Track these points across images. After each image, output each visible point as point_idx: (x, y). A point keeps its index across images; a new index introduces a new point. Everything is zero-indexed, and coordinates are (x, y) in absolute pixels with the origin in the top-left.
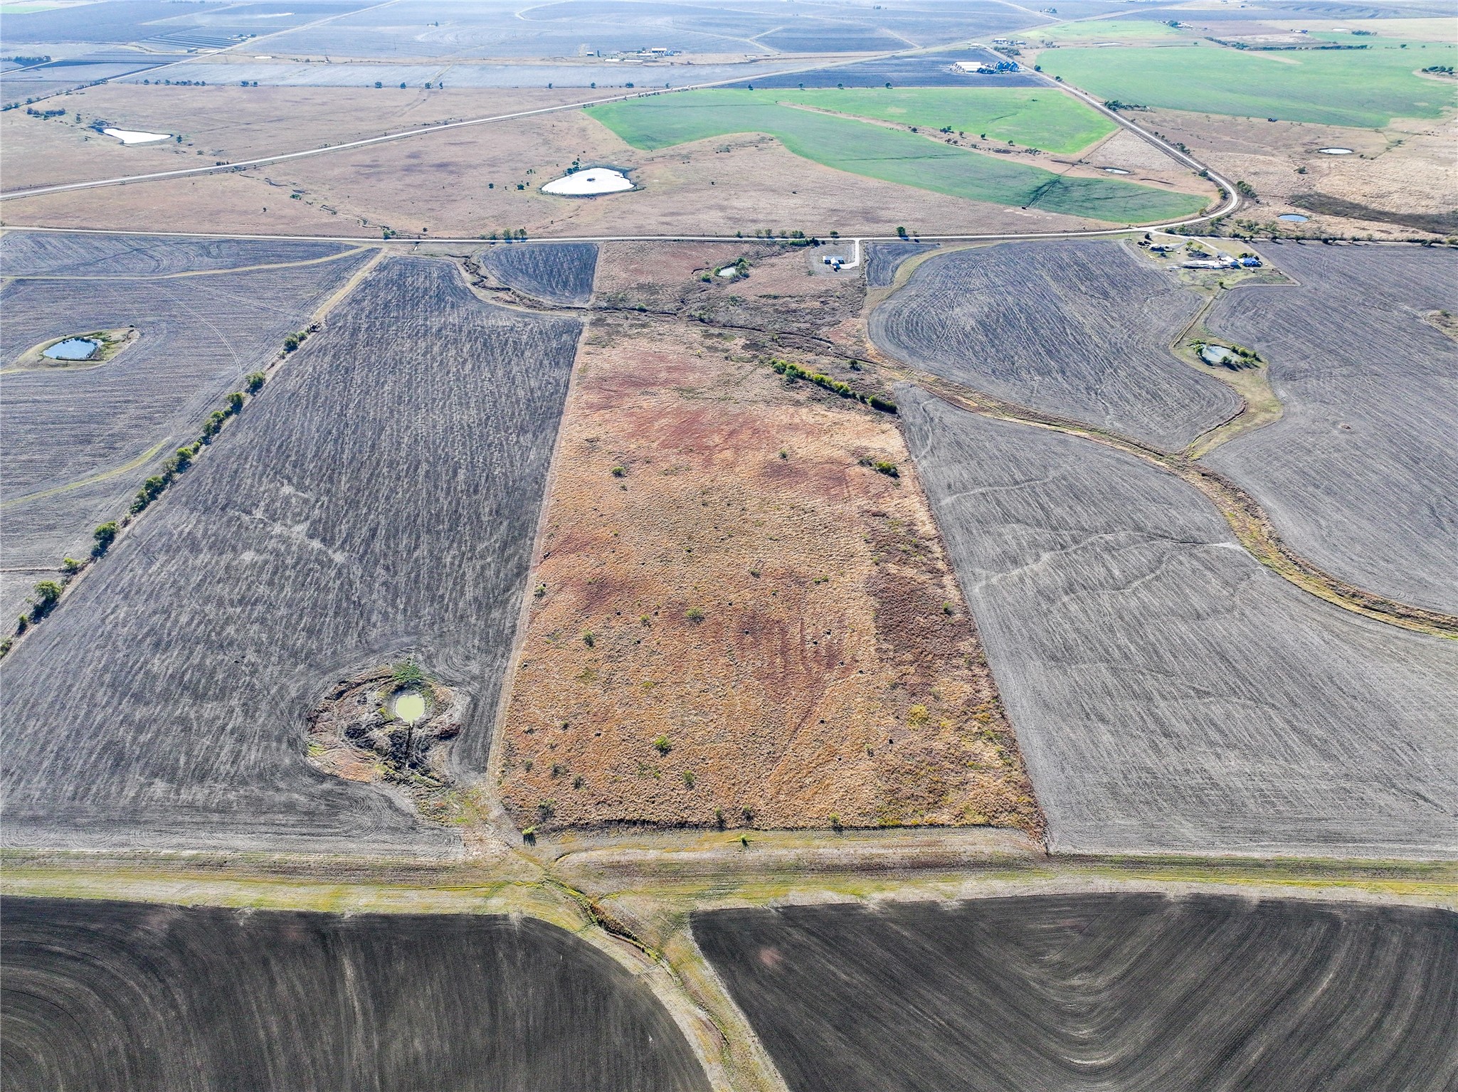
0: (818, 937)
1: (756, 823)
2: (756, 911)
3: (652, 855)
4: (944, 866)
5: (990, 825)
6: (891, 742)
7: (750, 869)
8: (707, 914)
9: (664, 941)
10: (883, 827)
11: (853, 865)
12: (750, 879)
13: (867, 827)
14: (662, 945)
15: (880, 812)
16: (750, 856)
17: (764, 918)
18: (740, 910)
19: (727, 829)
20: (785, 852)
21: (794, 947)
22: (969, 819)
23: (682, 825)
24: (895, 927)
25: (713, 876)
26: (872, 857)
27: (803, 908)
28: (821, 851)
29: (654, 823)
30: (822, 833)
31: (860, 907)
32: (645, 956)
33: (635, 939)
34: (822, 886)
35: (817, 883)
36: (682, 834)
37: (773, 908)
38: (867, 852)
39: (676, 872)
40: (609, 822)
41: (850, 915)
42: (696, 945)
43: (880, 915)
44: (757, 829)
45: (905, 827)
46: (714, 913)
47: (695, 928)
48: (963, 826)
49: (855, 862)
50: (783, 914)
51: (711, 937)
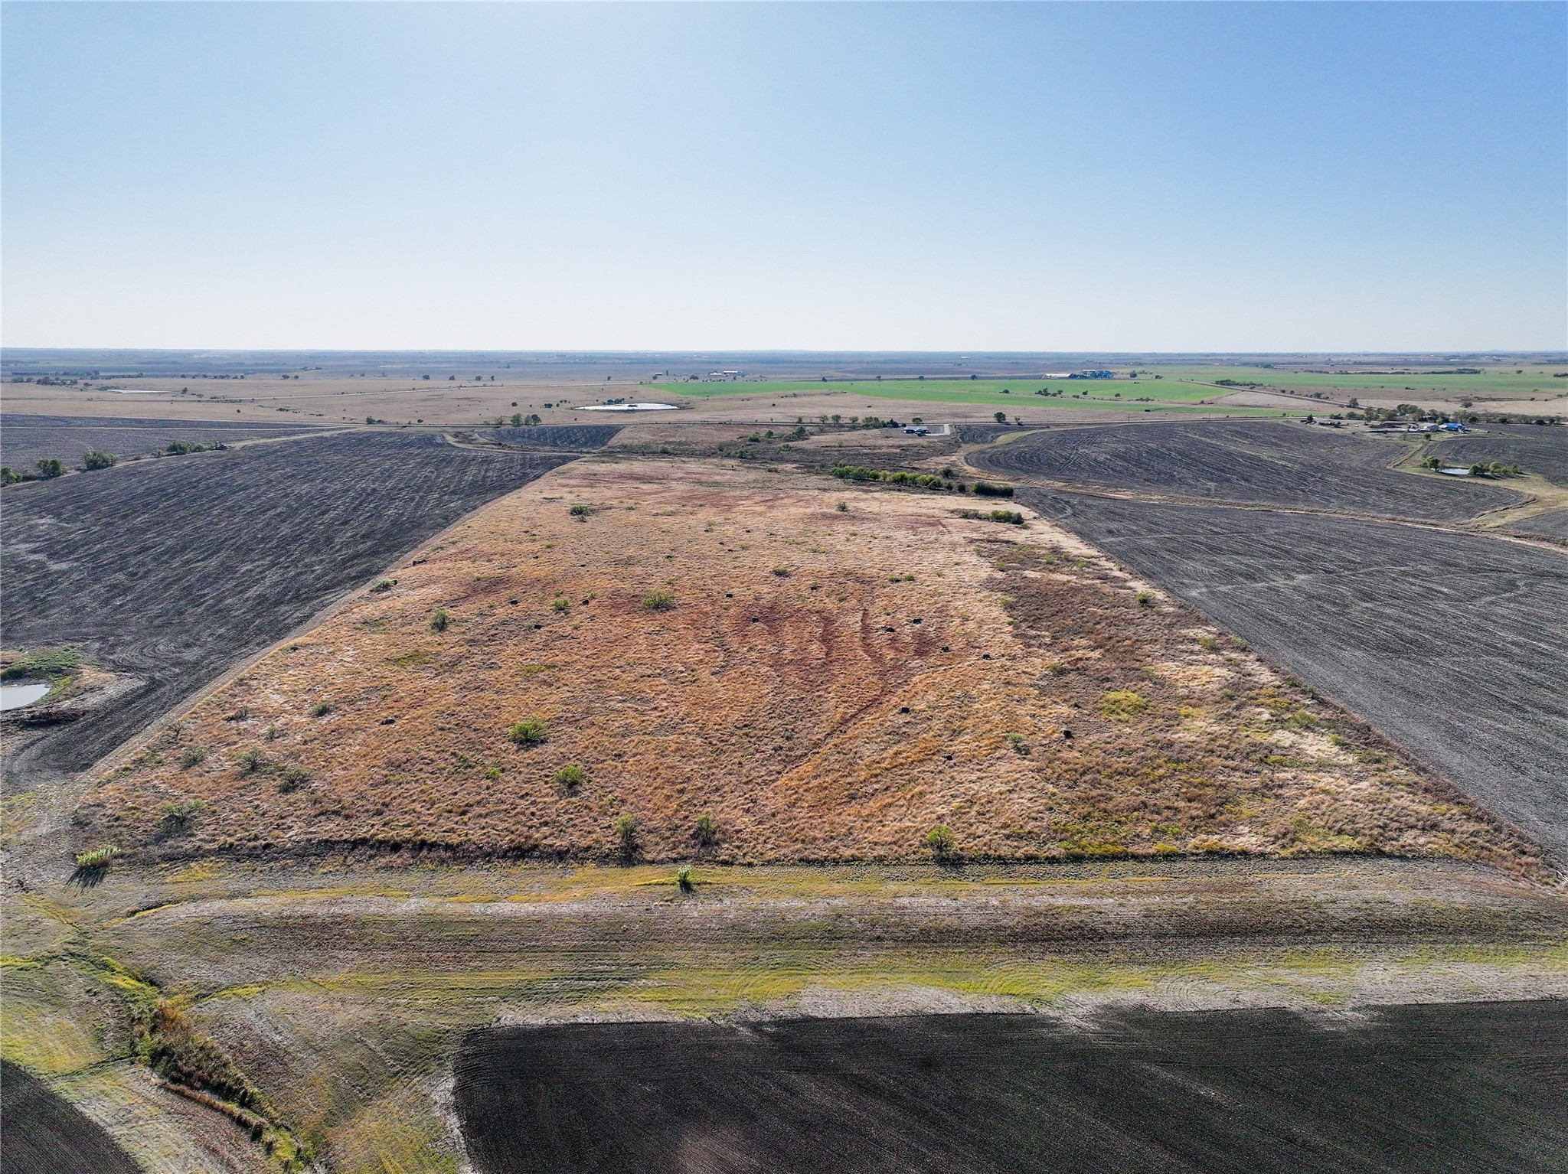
0: (893, 1099)
1: (724, 852)
2: (688, 1029)
3: (411, 906)
4: (1280, 930)
5: (1381, 854)
6: (1068, 735)
7: (687, 935)
8: (523, 1035)
9: (344, 1108)
10: (1077, 859)
11: (999, 928)
12: (685, 957)
13: (1030, 859)
14: (331, 1120)
15: (1059, 833)
16: (693, 909)
17: (712, 1048)
18: (638, 1028)
19: (643, 862)
20: (799, 903)
21: (806, 1126)
22: (1312, 841)
23: (521, 853)
24: (1165, 1075)
25: (575, 950)
26: (1052, 912)
27: (846, 1026)
28: (905, 901)
29: (448, 847)
30: (907, 869)
31: (1042, 1023)
32: (255, 1152)
33: (247, 1102)
34: (908, 976)
35: (892, 969)
36: (513, 870)
37: (746, 1023)
38: (1041, 902)
39: (464, 942)
40: (328, 845)
41: (1001, 1042)
42: (454, 1122)
43: (1104, 1044)
44: (725, 863)
45: (1135, 857)
46: (547, 1033)
47: (468, 1072)
48: (1303, 856)
49: (1005, 922)
50: (775, 1038)
51: (516, 1098)
